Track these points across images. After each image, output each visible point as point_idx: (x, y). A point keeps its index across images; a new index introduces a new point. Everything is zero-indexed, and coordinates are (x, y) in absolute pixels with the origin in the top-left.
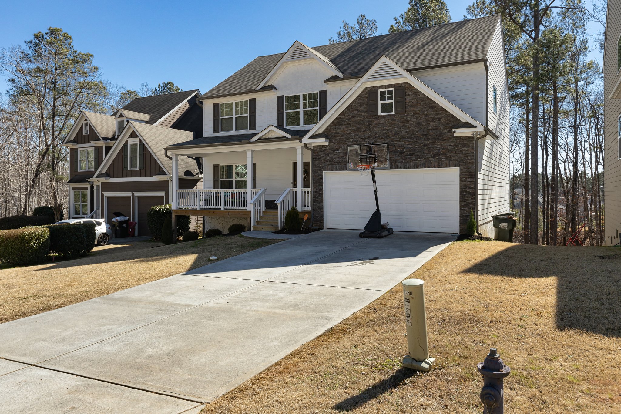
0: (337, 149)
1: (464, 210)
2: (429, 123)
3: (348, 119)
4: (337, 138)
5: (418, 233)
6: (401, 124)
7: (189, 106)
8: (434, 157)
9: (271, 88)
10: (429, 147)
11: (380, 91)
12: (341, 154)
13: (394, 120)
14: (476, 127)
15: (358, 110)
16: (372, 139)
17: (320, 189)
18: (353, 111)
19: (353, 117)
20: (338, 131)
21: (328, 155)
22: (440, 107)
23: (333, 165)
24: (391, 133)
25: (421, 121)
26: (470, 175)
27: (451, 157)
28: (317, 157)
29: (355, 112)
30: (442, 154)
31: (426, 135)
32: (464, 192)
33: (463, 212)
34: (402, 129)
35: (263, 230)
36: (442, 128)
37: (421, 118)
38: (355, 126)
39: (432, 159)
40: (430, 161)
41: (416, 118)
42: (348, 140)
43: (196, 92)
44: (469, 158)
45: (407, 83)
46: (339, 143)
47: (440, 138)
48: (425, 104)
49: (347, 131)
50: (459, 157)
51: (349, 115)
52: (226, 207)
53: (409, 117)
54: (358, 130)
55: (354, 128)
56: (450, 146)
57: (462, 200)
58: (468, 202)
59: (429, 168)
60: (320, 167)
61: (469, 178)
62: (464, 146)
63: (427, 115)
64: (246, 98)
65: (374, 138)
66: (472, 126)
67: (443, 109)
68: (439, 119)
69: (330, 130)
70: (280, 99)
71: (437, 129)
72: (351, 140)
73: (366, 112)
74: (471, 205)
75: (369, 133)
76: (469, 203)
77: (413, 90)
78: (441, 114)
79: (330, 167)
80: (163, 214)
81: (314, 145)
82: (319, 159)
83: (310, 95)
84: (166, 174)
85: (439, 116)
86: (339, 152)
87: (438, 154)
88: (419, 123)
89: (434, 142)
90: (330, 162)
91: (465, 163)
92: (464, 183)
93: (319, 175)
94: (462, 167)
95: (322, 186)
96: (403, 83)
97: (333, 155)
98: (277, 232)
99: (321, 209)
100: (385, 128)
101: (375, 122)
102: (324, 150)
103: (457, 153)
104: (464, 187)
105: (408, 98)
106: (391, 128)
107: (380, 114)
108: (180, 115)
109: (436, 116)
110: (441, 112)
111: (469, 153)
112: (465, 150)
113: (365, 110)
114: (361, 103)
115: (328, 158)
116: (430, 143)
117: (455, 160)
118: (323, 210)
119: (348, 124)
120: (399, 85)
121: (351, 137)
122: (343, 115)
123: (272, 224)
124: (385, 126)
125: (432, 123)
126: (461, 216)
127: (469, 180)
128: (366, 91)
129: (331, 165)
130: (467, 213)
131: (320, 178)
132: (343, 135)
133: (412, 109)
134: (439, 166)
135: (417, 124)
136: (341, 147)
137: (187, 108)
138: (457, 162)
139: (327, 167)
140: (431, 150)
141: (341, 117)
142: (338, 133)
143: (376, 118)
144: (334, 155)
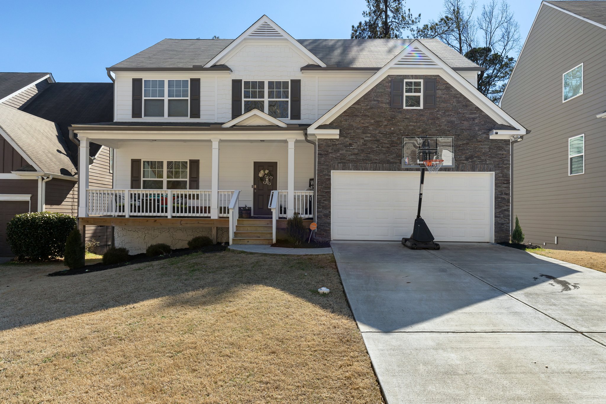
0: (350, 145)
1: (498, 217)
2: (463, 122)
3: (365, 110)
4: (350, 131)
5: (447, 243)
6: (430, 121)
7: (37, 92)
8: (467, 159)
9: (224, 68)
10: (461, 148)
11: (405, 80)
12: (356, 151)
13: (422, 115)
14: (519, 130)
15: (378, 101)
16: (395, 135)
17: (326, 192)
18: (371, 101)
19: (371, 108)
20: (352, 123)
21: (337, 150)
22: (474, 106)
23: (345, 163)
24: (419, 130)
25: (453, 119)
26: (506, 181)
27: (486, 161)
28: (322, 152)
29: (373, 102)
30: (476, 157)
31: (459, 135)
32: (499, 198)
33: (498, 219)
34: (431, 127)
35: (248, 243)
36: (477, 129)
37: (453, 116)
38: (374, 119)
39: (465, 162)
40: (464, 163)
41: (448, 115)
42: (365, 135)
43: (48, 76)
44: (505, 162)
45: (438, 76)
46: (352, 138)
47: (475, 140)
48: (458, 102)
49: (363, 123)
50: (494, 161)
51: (367, 105)
52: (174, 215)
53: (440, 114)
54: (378, 124)
55: (373, 121)
56: (485, 148)
57: (497, 207)
58: (504, 208)
59: (462, 171)
60: (327, 165)
61: (504, 183)
62: (500, 150)
63: (460, 113)
64: (187, 76)
65: (398, 135)
66: (514, 129)
67: (477, 109)
68: (474, 119)
69: (341, 122)
70: (236, 84)
71: (471, 129)
72: (369, 135)
73: (388, 103)
74: (506, 212)
75: (392, 129)
76: (505, 210)
77: (444, 84)
78: (475, 113)
79: (340, 165)
80: (40, 225)
81: (319, 137)
82: (325, 155)
83: (279, 83)
84: (35, 170)
85: (473, 116)
86: (354, 149)
87: (471, 157)
88: (452, 122)
89: (467, 144)
90: (341, 159)
91: (501, 167)
92: (499, 189)
93: (325, 175)
94: (497, 172)
95: (330, 188)
96: (433, 76)
97: (344, 152)
98: (273, 245)
99: (327, 217)
100: (411, 124)
101: (399, 116)
102: (333, 144)
103: (492, 157)
104: (500, 193)
105: (439, 93)
106: (419, 124)
107: (405, 107)
108: (26, 101)
109: (470, 116)
110: (475, 111)
111: (505, 157)
112: (500, 154)
113: (388, 101)
114: (382, 92)
115: (339, 155)
116: (463, 144)
117: (490, 164)
118: (330, 218)
119: (365, 116)
120: (429, 77)
121: (369, 132)
122: (359, 105)
123: (258, 235)
124: (410, 122)
125: (465, 123)
126: (496, 223)
127: (505, 185)
128: (389, 79)
129: (343, 163)
130: (502, 221)
131: (327, 179)
132: (358, 129)
133: (443, 105)
134: (473, 169)
135: (449, 122)
136: (357, 143)
137: (35, 94)
138: (491, 166)
139: (336, 166)
140: (464, 152)
141: (356, 106)
142: (352, 126)
143: (400, 112)
144: (346, 151)
